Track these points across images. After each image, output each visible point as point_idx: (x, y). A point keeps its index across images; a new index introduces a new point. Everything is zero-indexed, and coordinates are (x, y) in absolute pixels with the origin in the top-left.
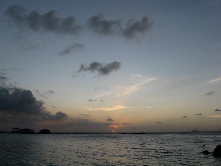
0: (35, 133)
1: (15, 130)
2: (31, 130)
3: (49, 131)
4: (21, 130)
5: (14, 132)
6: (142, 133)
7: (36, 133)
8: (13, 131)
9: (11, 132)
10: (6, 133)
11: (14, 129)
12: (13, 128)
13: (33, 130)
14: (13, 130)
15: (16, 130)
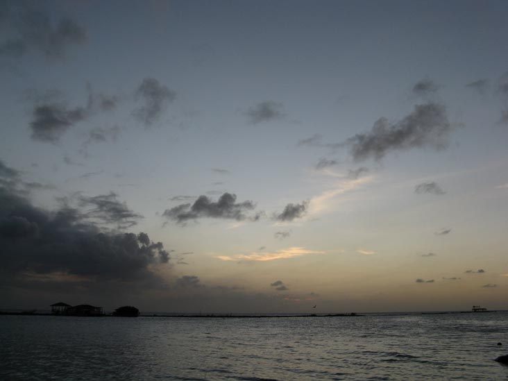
0: (104, 315)
1: (57, 308)
2: (94, 308)
3: (138, 310)
4: (73, 308)
5: (56, 313)
6: (353, 315)
8: (53, 310)
11: (56, 305)
12: (54, 303)
13: (98, 308)
14: (55, 307)
15: (61, 308)
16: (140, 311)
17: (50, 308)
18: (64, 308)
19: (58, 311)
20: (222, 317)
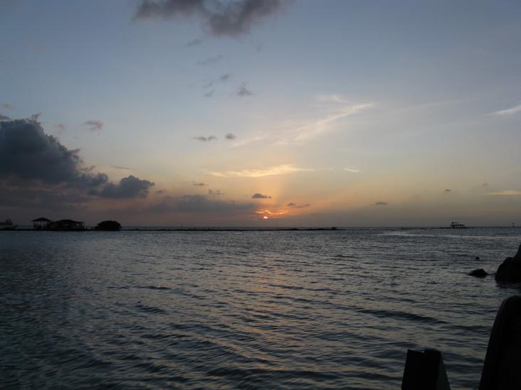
0: (86, 230)
1: (39, 223)
2: (77, 222)
3: (119, 225)
4: (54, 223)
5: (38, 229)
6: (334, 229)
7: (90, 230)
8: (35, 226)
9: (32, 228)
10: (19, 230)
11: (38, 220)
13: (80, 223)
14: (36, 223)
15: (43, 224)
16: (122, 225)
17: (32, 224)
18: (45, 223)
19: (40, 226)
20: (204, 230)
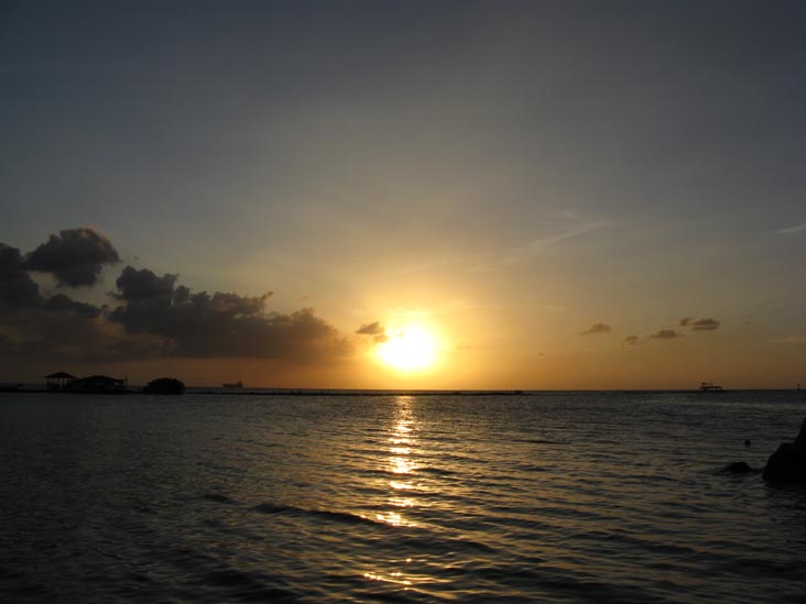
1: (56, 380)
4: (80, 381)
5: (54, 389)
6: (518, 393)
7: (134, 393)
8: (49, 384)
9: (44, 389)
11: (53, 376)
12: (52, 373)
13: (121, 382)
14: (51, 380)
15: (62, 381)
16: (186, 385)
17: (44, 382)
18: (66, 380)
19: (58, 386)
